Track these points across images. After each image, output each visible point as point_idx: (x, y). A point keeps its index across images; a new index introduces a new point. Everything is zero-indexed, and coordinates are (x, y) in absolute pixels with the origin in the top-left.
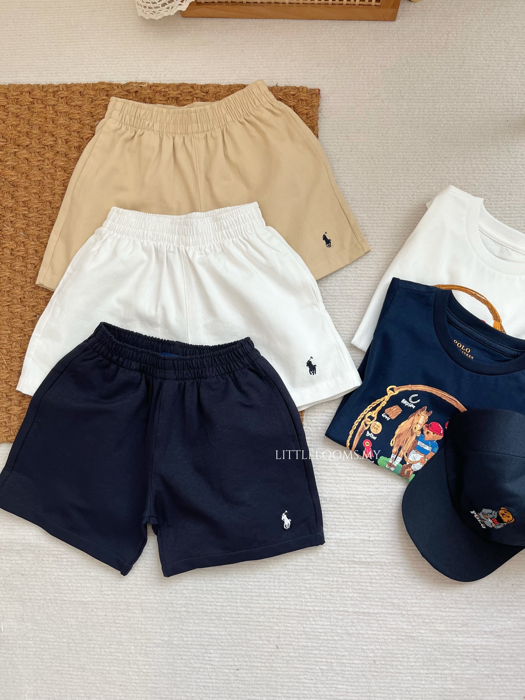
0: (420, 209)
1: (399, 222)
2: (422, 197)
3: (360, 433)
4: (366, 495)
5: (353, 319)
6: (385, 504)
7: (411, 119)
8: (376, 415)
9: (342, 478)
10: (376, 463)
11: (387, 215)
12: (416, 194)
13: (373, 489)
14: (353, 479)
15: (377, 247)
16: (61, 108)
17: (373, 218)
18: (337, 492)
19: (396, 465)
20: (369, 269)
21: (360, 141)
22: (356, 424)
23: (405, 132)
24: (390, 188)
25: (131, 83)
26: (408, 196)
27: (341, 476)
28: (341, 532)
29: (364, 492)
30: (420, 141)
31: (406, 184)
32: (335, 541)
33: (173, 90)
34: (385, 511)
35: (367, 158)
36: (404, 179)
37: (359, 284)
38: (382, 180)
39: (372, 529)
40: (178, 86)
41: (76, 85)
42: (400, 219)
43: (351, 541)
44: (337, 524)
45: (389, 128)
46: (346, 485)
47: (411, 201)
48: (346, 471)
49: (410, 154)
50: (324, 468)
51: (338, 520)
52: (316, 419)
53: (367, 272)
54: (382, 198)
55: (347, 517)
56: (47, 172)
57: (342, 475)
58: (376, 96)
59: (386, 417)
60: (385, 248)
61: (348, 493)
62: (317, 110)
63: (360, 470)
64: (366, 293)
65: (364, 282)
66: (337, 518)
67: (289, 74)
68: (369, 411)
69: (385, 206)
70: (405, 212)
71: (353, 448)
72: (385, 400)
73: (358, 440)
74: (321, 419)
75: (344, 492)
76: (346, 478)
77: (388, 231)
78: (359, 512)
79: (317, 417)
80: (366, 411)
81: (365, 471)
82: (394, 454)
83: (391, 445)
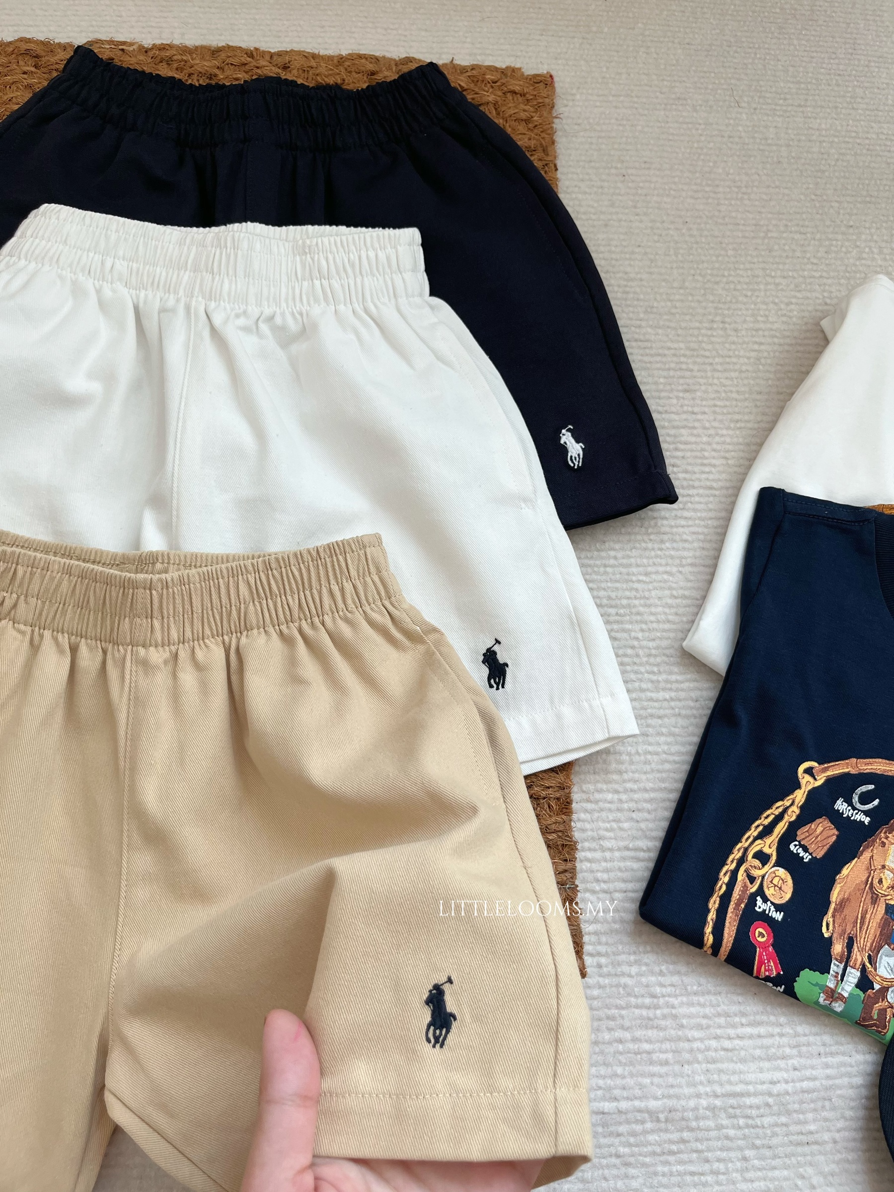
0: (808, 334)
1: (763, 361)
2: (810, 308)
3: (738, 905)
4: (770, 1094)
5: (681, 592)
6: (825, 1114)
7: (761, 147)
8: (774, 847)
9: (696, 1045)
10: (790, 992)
11: (733, 347)
12: (794, 300)
13: (787, 1070)
14: (727, 1044)
15: (719, 417)
17: (702, 352)
18: (687, 1091)
19: (846, 995)
20: (707, 469)
21: (652, 185)
22: (724, 879)
23: (753, 171)
24: (732, 286)
25: (97, 42)
26: (775, 304)
27: (695, 1040)
29: (763, 1083)
30: (786, 191)
31: (769, 280)
33: (203, 58)
34: (826, 1136)
35: (672, 222)
36: (763, 269)
38: (712, 269)
40: (215, 52)
42: (765, 354)
45: (715, 162)
46: (710, 1066)
47: (784, 315)
48: (704, 1022)
49: (770, 216)
50: (641, 1017)
51: (696, 1178)
52: (607, 871)
53: (704, 476)
54: (716, 308)
55: (722, 1166)
57: (697, 1034)
58: (679, 98)
59: (801, 853)
60: (737, 421)
61: (719, 1090)
62: (550, 112)
63: (743, 1014)
64: (706, 527)
65: (697, 499)
66: (692, 1174)
67: (478, 46)
68: (756, 839)
69: (727, 326)
70: (776, 340)
71: (723, 949)
72: (796, 804)
73: (736, 924)
74: (620, 870)
75: (708, 1089)
76: (707, 1042)
77: (740, 381)
78: (755, 1147)
79: (609, 865)
80: (749, 837)
81: (758, 1018)
82: (837, 960)
83: (826, 935)
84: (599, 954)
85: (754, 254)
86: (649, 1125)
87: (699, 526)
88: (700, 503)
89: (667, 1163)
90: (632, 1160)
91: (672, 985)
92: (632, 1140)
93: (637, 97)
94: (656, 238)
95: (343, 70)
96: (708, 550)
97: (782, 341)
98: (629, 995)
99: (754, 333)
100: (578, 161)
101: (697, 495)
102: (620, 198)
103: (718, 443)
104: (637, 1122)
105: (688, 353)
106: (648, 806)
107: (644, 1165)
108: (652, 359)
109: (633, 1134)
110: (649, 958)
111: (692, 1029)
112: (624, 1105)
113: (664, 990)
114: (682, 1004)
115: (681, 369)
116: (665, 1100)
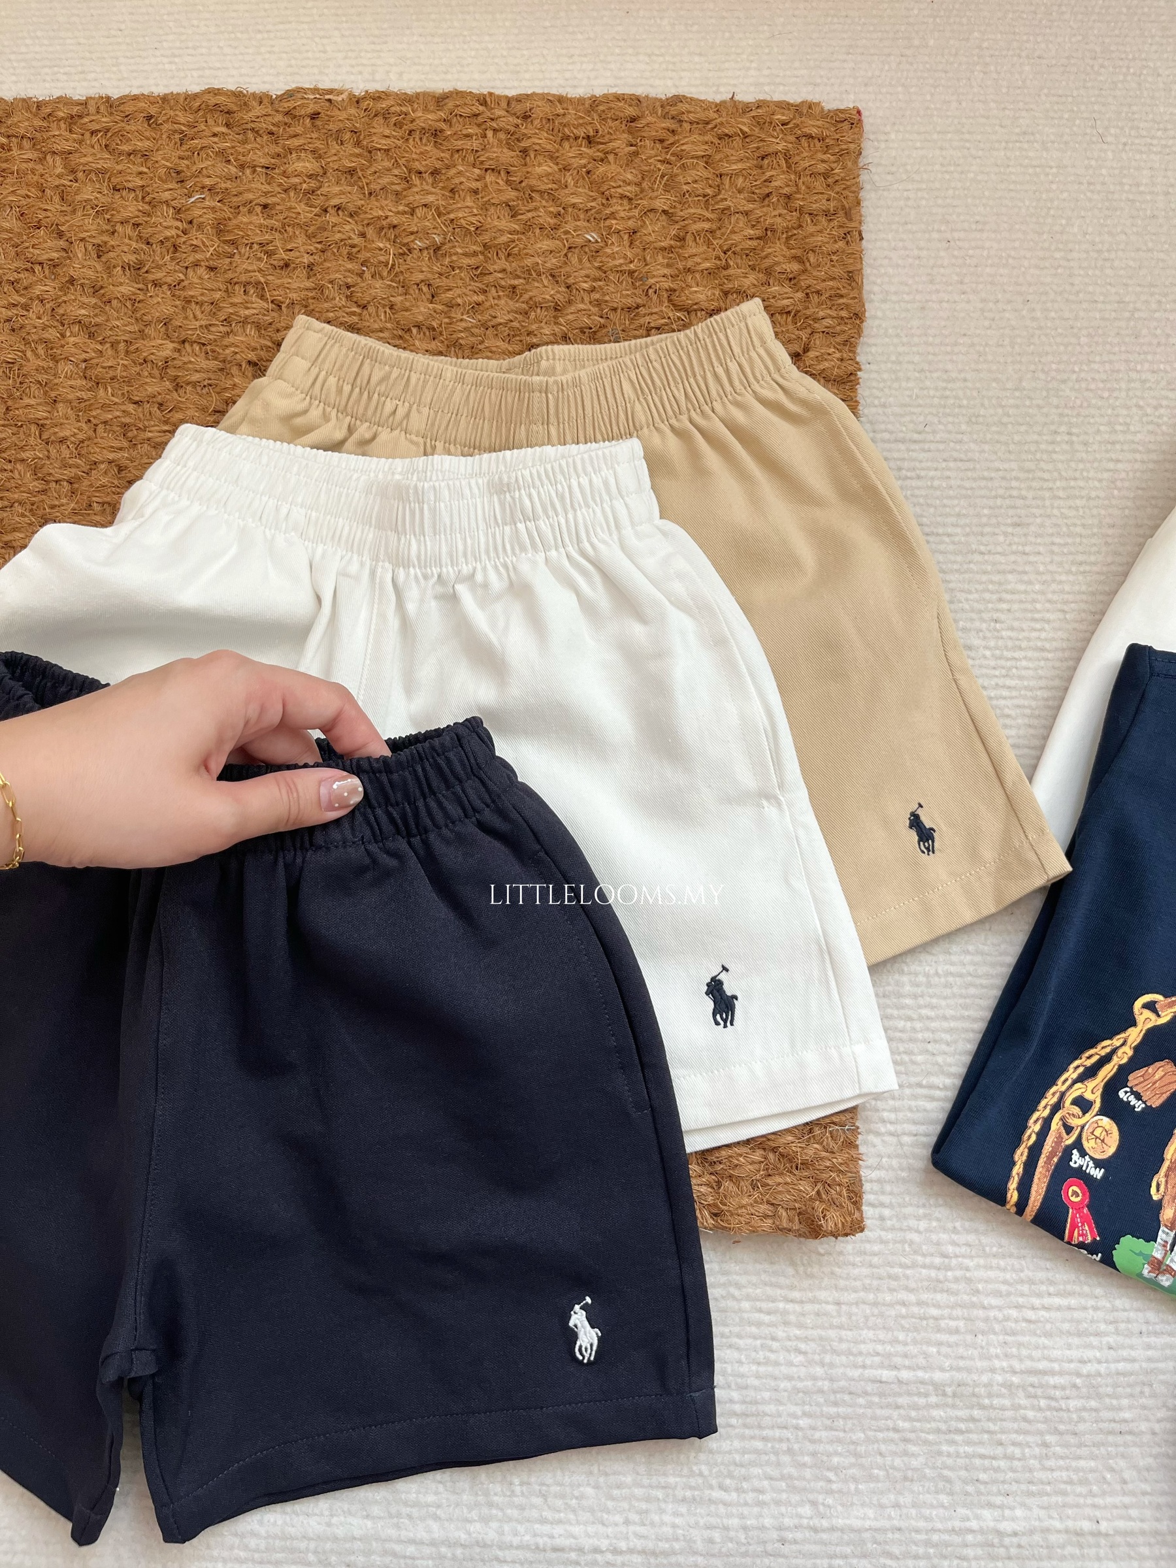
1: (1119, 484)
3: (1050, 1158)
4: (1078, 1374)
6: (1143, 1401)
7: (1131, 197)
8: (1099, 1093)
9: (992, 1314)
10: (1108, 1261)
11: (1081, 466)
12: (1164, 403)
13: (1100, 1349)
14: (1030, 1315)
15: (1057, 558)
16: (90, 159)
17: (1040, 474)
18: (979, 1364)
19: (1174, 1267)
20: (1038, 626)
21: (985, 253)
22: (1034, 1127)
24: (1084, 385)
25: (298, 90)
26: (1141, 408)
27: (991, 1307)
28: (1001, 1507)
29: (1071, 1361)
30: (1162, 255)
31: (1134, 375)
32: (980, 1538)
33: (426, 109)
34: (1144, 1426)
35: (1009, 302)
36: (1127, 361)
37: (1010, 669)
38: (1059, 363)
39: (1104, 1493)
40: (440, 100)
41: (135, 98)
42: (1123, 475)
43: (1037, 1538)
44: (983, 1476)
45: (1069, 219)
46: (1009, 1339)
47: (1151, 422)
48: (1004, 1288)
49: (1138, 289)
50: (929, 1279)
51: (987, 1462)
52: (895, 1110)
53: (1035, 634)
54: (1061, 415)
55: (1017, 1451)
56: (35, 337)
57: (994, 1301)
58: (1025, 133)
59: (1133, 1101)
60: (1081, 564)
61: (1017, 1366)
62: (856, 162)
63: (1051, 1283)
64: (1035, 698)
65: (1024, 663)
66: (983, 1457)
67: (766, 72)
68: (1075, 1082)
69: (1074, 438)
70: (1138, 456)
71: (1028, 1209)
72: (1129, 1043)
73: (1046, 1180)
74: (910, 1109)
75: (1005, 1364)
76: (1006, 1312)
77: (1087, 511)
78: (1056, 1432)
79: (897, 1104)
80: (1066, 1080)
81: (1069, 1287)
82: (1166, 1226)
83: (1155, 1197)
84: (882, 1205)
85: (1116, 340)
86: (933, 1399)
87: (1025, 697)
88: (1028, 668)
89: (952, 1442)
90: (912, 1436)
91: (968, 1245)
92: (913, 1414)
93: (969, 133)
94: (987, 323)
95: (596, 117)
96: (1035, 727)
97: (1145, 457)
98: (915, 1252)
99: (1109, 447)
100: (889, 224)
101: (1025, 658)
102: (942, 270)
103: (1054, 592)
104: (919, 1394)
105: (1022, 475)
106: (947, 1037)
107: (926, 1442)
108: (974, 485)
109: (916, 1407)
110: (941, 1212)
111: (988, 1295)
112: (905, 1375)
113: (957, 1250)
114: (978, 1267)
115: (1011, 496)
116: (954, 1373)
